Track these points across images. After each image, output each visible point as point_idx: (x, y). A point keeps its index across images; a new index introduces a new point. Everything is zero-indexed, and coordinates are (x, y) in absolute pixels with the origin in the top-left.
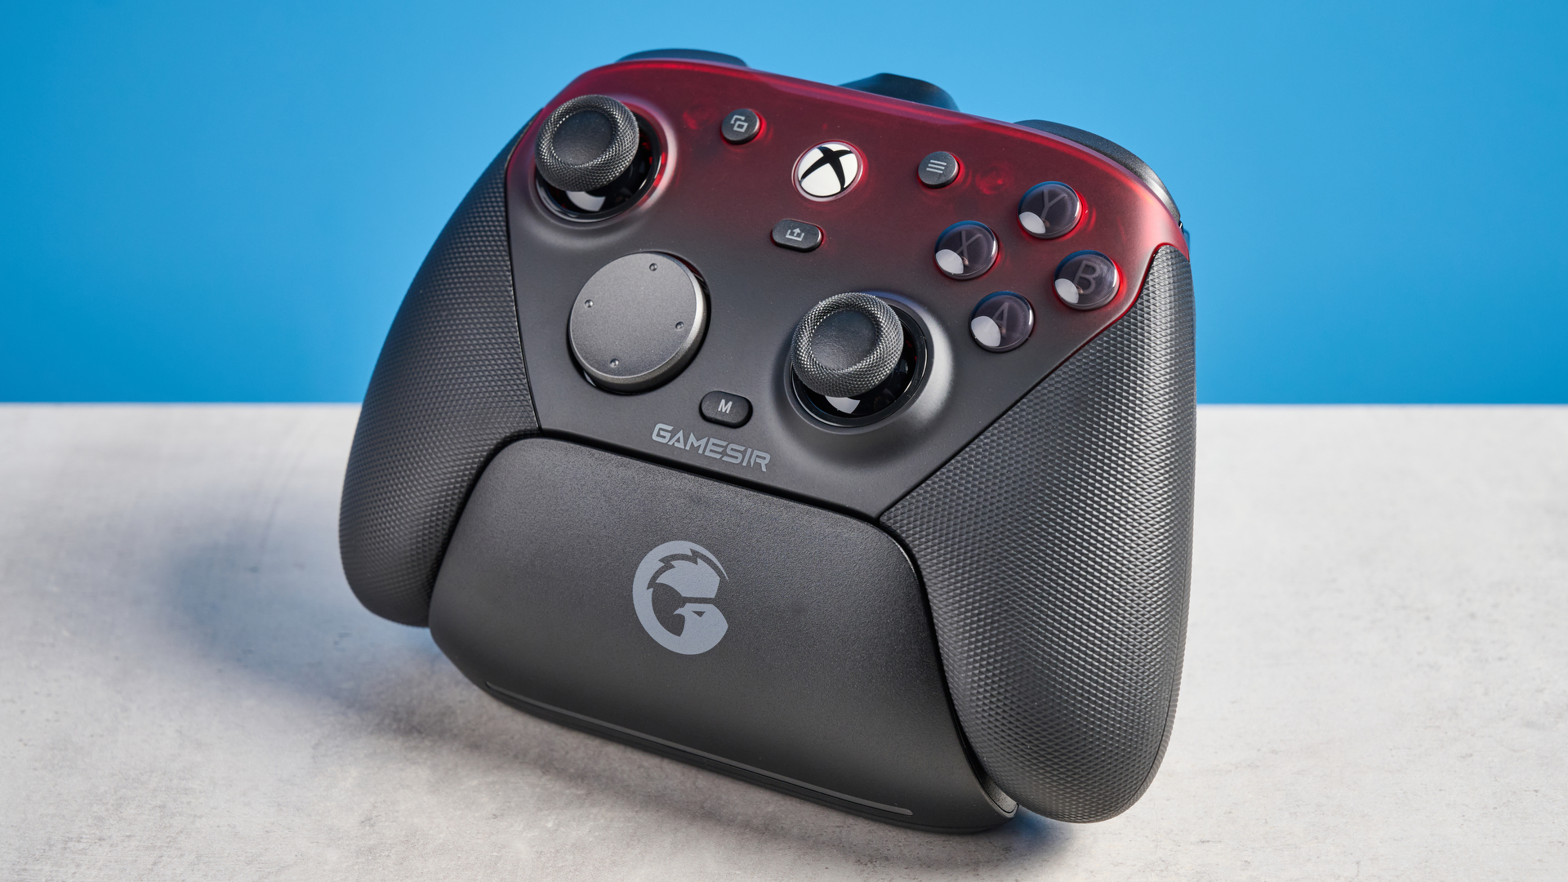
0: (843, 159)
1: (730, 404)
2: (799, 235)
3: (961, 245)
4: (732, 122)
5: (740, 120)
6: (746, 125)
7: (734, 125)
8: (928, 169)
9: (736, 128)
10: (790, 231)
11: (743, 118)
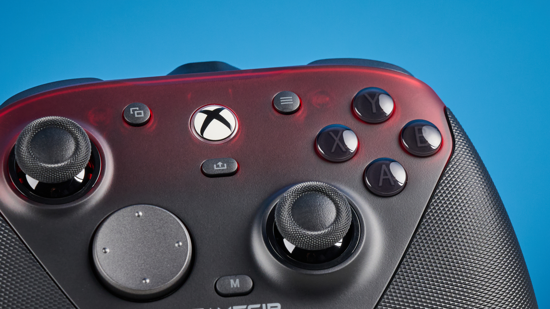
0: (222, 113)
1: (237, 280)
2: (223, 166)
3: (335, 141)
4: (132, 113)
5: (136, 110)
6: (142, 112)
7: (134, 114)
8: (282, 103)
9: (136, 116)
10: (215, 165)
11: (138, 108)
